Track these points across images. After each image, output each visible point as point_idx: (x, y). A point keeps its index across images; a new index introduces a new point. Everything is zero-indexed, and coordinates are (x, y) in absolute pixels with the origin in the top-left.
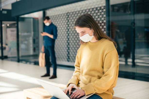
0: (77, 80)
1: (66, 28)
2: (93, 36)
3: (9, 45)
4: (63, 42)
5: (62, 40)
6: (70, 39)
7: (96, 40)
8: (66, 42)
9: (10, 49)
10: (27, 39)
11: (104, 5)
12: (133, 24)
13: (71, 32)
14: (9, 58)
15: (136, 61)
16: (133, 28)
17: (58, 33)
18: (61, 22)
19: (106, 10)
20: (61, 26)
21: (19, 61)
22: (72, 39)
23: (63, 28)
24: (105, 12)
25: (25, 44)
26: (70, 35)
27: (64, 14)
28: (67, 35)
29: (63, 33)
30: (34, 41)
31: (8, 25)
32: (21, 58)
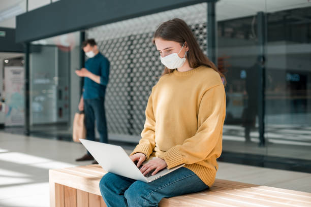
0: (151, 147)
1: (126, 66)
2: (185, 59)
3: (9, 101)
4: (120, 94)
5: (118, 89)
6: (135, 89)
7: (190, 66)
8: (126, 94)
9: (10, 109)
10: (44, 91)
11: (205, 20)
12: (262, 60)
13: (138, 74)
14: (9, 127)
15: (267, 135)
16: (262, 66)
17: (110, 77)
18: (118, 54)
19: (208, 31)
20: (118, 63)
21: (28, 133)
22: (138, 87)
23: (120, 67)
24: (205, 34)
25: (39, 102)
26: (135, 79)
27: (124, 38)
28: (129, 80)
29: (120, 76)
30: (60, 94)
31: (6, 61)
32: (32, 129)
